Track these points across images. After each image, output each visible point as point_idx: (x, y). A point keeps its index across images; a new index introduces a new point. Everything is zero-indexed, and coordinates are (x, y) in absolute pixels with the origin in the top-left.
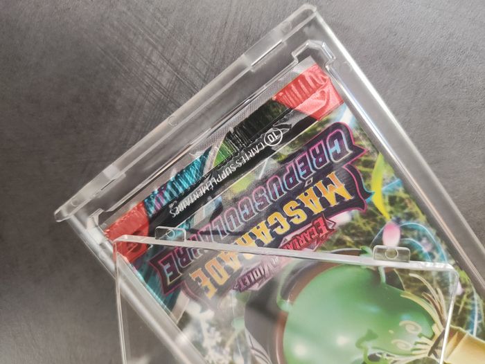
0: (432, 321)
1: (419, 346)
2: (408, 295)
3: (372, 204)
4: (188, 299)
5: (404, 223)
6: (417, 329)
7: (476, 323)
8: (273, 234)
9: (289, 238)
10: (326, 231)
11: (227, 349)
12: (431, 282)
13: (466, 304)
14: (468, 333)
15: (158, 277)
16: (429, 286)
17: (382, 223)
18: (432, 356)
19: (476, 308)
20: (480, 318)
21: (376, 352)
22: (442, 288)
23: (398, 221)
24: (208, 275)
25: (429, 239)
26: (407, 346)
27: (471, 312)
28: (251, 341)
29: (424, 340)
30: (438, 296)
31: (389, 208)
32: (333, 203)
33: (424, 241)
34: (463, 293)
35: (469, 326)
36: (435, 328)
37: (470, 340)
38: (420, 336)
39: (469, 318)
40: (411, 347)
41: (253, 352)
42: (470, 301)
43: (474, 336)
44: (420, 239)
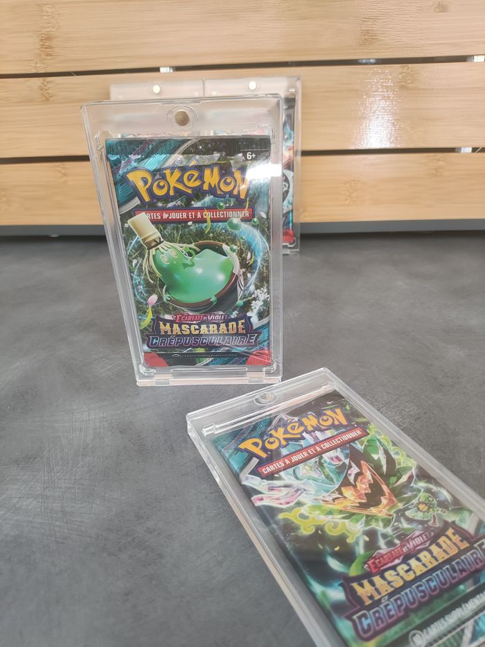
0: (154, 256)
1: (166, 249)
2: (158, 274)
3: (153, 316)
4: (253, 325)
5: (145, 302)
6: (163, 257)
7: (134, 242)
8: (200, 327)
9: (195, 322)
10: (178, 316)
11: (253, 296)
12: (146, 274)
13: (134, 254)
14: (140, 240)
15: (259, 340)
16: (147, 273)
17: (153, 307)
18: (162, 240)
19: (130, 248)
20: (131, 243)
21: (187, 257)
22: (142, 269)
23: (147, 304)
24: (237, 329)
25: (138, 291)
26: (171, 251)
27: (133, 248)
28: (240, 293)
29: (162, 250)
30: (145, 266)
31: (148, 311)
32: (168, 324)
33: (140, 291)
34: (133, 259)
35: (138, 242)
36: (154, 253)
37: (141, 236)
38: (163, 253)
39: (136, 246)
40: (169, 250)
41: (243, 288)
42: (132, 254)
43: (138, 236)
44: (141, 292)
